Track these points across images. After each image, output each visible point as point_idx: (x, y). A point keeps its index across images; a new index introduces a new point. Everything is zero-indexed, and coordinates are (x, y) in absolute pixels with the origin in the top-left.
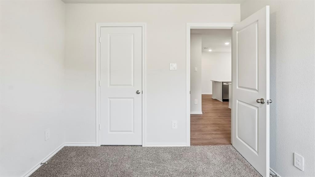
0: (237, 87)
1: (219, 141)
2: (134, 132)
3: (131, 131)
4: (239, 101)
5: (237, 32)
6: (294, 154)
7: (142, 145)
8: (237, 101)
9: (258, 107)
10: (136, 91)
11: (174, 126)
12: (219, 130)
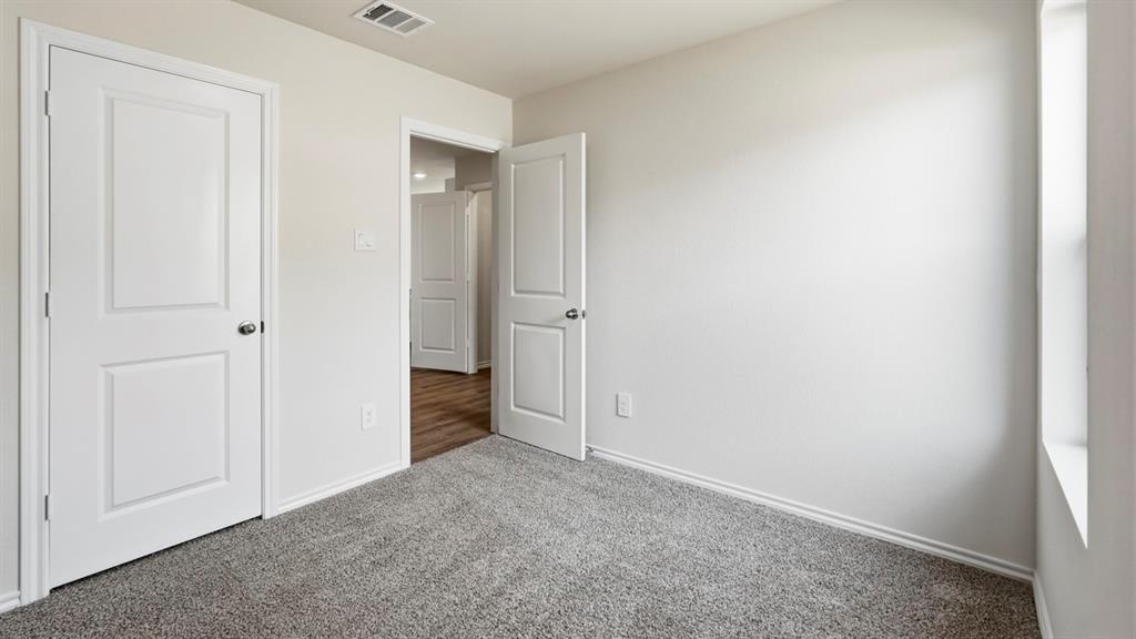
0: (513, 293)
1: (464, 436)
2: (228, 478)
3: (216, 479)
4: (516, 323)
5: (513, 166)
6: (617, 397)
7: (260, 517)
8: (513, 325)
9: (564, 329)
10: (237, 328)
11: (369, 421)
12: (446, 415)
